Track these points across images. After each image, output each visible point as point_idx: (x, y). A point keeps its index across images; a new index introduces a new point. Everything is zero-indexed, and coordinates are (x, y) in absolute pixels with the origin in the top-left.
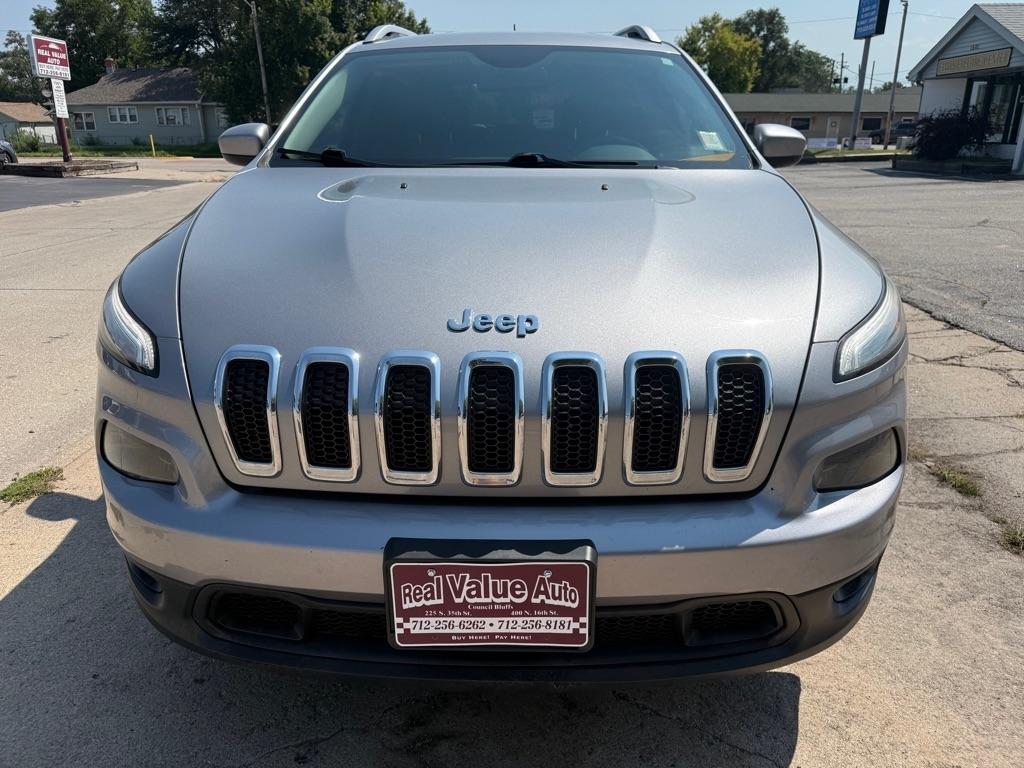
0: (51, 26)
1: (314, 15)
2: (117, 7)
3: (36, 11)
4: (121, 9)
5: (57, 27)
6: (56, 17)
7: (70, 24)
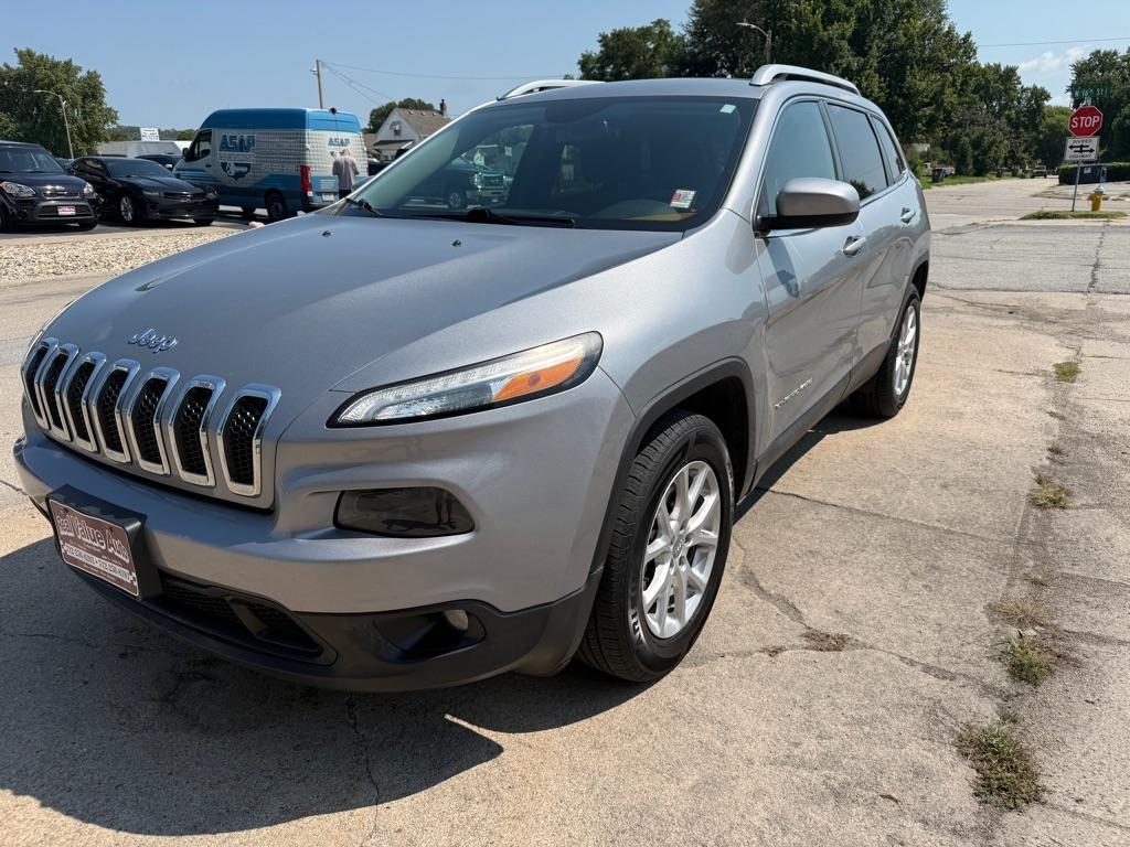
0: (593, 68)
1: (831, 39)
2: (652, 46)
3: (584, 56)
4: (655, 48)
5: (598, 69)
6: (599, 60)
7: (608, 66)
